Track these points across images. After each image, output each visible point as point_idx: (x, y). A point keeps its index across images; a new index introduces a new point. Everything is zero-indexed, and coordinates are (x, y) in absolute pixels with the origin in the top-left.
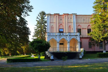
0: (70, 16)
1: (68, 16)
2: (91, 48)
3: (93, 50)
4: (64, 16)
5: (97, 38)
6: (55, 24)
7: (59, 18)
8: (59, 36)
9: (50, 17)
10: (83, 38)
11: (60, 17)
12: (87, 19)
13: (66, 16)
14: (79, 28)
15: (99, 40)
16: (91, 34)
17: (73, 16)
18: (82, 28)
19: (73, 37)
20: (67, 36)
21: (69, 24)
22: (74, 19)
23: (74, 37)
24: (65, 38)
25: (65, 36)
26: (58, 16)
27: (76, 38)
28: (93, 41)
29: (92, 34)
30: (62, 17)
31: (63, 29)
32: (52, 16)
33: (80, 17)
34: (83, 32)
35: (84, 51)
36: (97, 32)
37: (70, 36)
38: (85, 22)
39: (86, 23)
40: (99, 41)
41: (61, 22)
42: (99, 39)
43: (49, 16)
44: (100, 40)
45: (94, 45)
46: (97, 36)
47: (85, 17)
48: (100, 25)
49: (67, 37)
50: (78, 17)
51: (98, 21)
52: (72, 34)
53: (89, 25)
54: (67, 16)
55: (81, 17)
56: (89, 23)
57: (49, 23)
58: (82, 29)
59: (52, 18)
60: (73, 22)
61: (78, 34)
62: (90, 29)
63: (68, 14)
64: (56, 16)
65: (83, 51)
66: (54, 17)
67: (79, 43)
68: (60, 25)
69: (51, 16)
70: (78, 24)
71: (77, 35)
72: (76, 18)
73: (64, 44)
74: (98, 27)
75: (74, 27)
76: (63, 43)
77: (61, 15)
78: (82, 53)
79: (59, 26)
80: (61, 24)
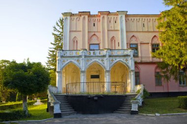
0: (113, 17)
1: (110, 17)
2: (161, 85)
3: (166, 91)
4: (100, 16)
5: (177, 60)
6: (81, 33)
7: (89, 21)
8: (85, 56)
9: (71, 19)
10: (142, 63)
11: (92, 19)
12: (151, 24)
13: (103, 17)
14: (133, 41)
15: (180, 65)
16: (159, 53)
17: (120, 16)
18: (139, 42)
19: (118, 59)
20: (104, 56)
21: (112, 34)
22: (121, 22)
23: (121, 59)
24: (100, 62)
25: (100, 56)
26: (86, 17)
27: (125, 61)
28: (165, 70)
29: (162, 53)
30: (96, 18)
31: (99, 44)
32: (75, 17)
33: (135, 18)
34: (141, 51)
35: (144, 91)
36: (176, 45)
37: (110, 56)
38: (146, 30)
39: (148, 32)
40: (182, 67)
41: (94, 29)
42: (181, 62)
43: (69, 17)
44: (183, 63)
45: (168, 78)
46: (174, 56)
47: (146, 18)
48: (181, 29)
49: (105, 59)
50: (130, 18)
51: (175, 23)
52: (115, 53)
53: (155, 36)
54: (106, 16)
55: (138, 18)
56: (154, 32)
57: (68, 31)
58: (139, 45)
59: (75, 21)
60: (120, 29)
61: (130, 52)
62: (158, 45)
63: (109, 13)
64: (82, 17)
65: (141, 92)
66: (78, 19)
67: (132, 73)
68: (92, 35)
69: (73, 17)
70: (132, 34)
71: (127, 56)
72: (126, 21)
73: (100, 76)
74: (177, 33)
75: (122, 39)
76: (97, 74)
77: (94, 16)
78: (140, 98)
79: (90, 39)
80: (94, 35)
